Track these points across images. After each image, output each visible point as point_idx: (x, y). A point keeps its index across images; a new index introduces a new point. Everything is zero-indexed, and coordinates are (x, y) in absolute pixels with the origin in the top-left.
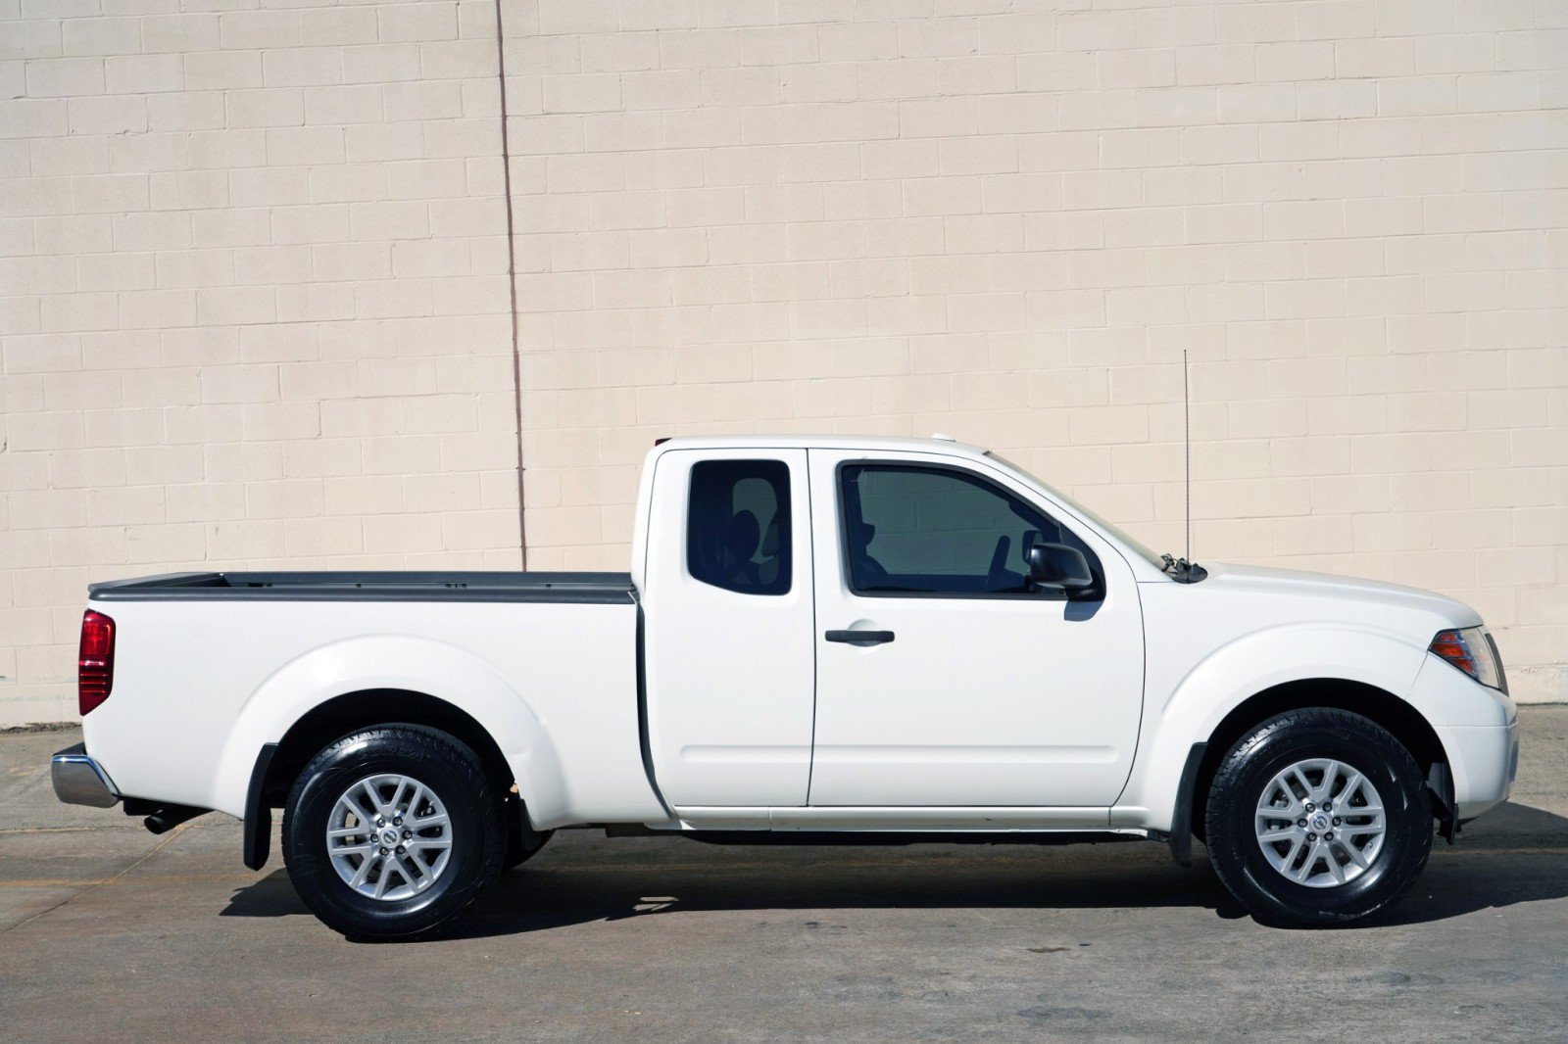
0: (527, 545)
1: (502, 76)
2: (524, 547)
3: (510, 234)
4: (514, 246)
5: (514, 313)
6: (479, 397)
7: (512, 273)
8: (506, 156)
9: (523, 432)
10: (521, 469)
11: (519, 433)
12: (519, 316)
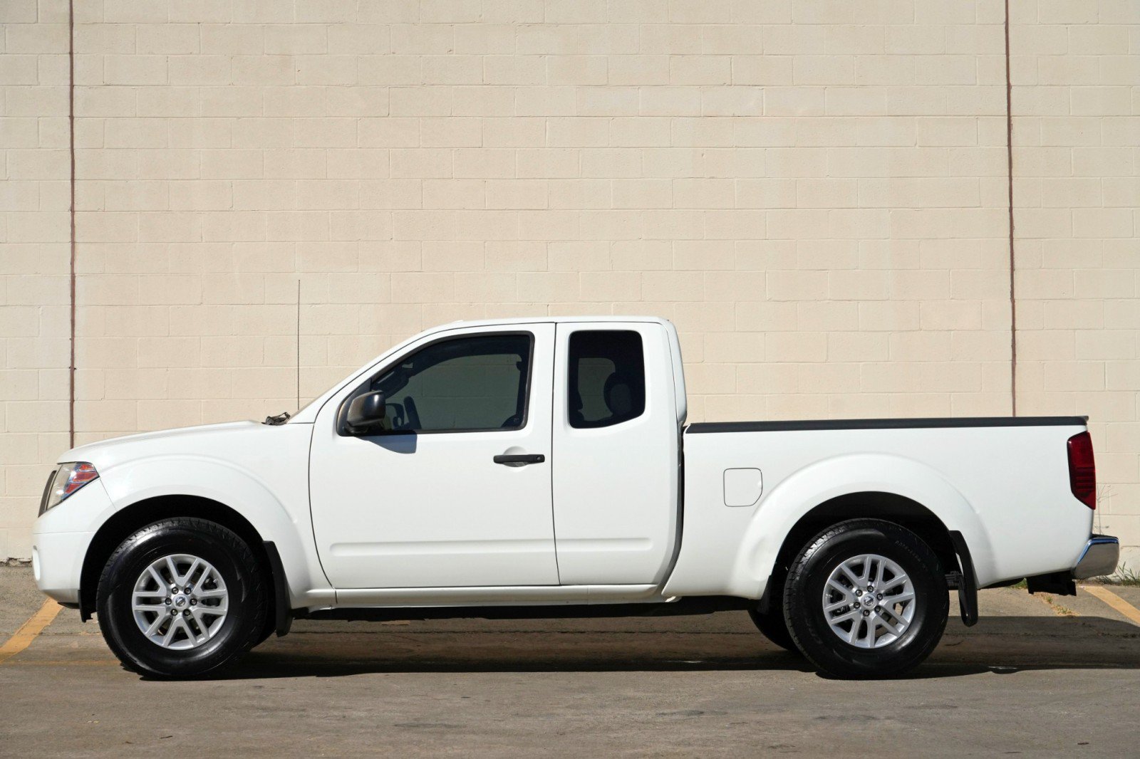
0: (75, 430)
1: (71, 53)
2: (72, 432)
3: (73, 180)
4: (76, 189)
5: (73, 242)
6: (41, 309)
7: (72, 210)
8: (72, 117)
9: (75, 339)
10: (73, 369)
11: (72, 339)
12: (77, 246)
